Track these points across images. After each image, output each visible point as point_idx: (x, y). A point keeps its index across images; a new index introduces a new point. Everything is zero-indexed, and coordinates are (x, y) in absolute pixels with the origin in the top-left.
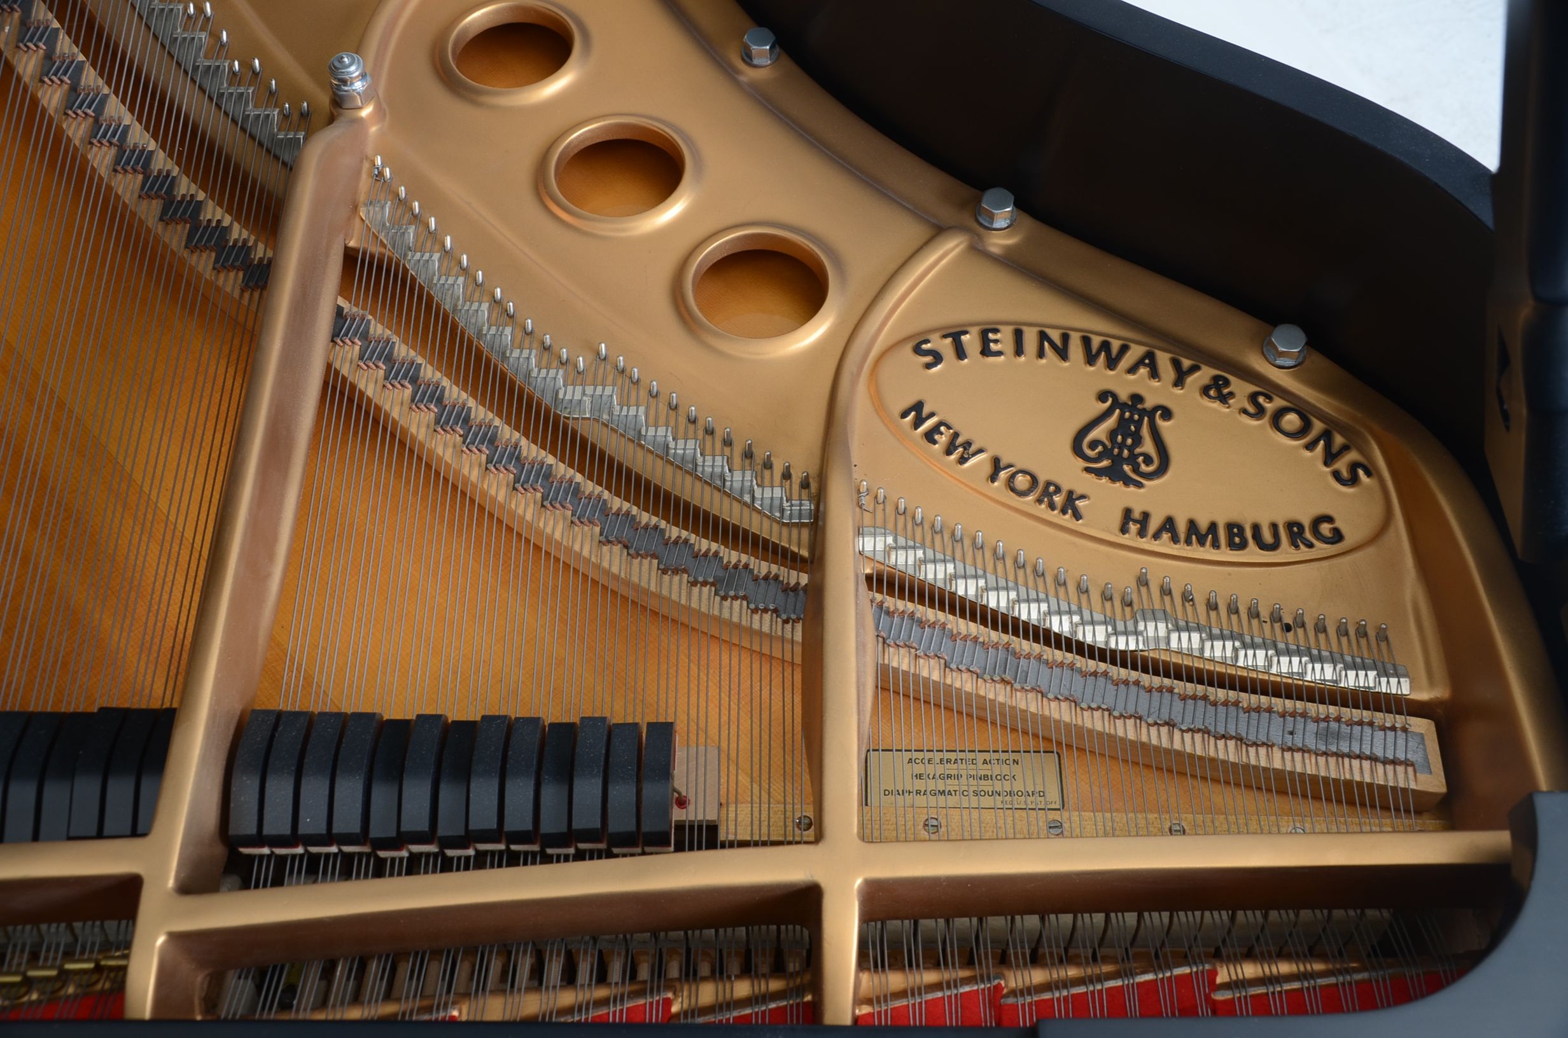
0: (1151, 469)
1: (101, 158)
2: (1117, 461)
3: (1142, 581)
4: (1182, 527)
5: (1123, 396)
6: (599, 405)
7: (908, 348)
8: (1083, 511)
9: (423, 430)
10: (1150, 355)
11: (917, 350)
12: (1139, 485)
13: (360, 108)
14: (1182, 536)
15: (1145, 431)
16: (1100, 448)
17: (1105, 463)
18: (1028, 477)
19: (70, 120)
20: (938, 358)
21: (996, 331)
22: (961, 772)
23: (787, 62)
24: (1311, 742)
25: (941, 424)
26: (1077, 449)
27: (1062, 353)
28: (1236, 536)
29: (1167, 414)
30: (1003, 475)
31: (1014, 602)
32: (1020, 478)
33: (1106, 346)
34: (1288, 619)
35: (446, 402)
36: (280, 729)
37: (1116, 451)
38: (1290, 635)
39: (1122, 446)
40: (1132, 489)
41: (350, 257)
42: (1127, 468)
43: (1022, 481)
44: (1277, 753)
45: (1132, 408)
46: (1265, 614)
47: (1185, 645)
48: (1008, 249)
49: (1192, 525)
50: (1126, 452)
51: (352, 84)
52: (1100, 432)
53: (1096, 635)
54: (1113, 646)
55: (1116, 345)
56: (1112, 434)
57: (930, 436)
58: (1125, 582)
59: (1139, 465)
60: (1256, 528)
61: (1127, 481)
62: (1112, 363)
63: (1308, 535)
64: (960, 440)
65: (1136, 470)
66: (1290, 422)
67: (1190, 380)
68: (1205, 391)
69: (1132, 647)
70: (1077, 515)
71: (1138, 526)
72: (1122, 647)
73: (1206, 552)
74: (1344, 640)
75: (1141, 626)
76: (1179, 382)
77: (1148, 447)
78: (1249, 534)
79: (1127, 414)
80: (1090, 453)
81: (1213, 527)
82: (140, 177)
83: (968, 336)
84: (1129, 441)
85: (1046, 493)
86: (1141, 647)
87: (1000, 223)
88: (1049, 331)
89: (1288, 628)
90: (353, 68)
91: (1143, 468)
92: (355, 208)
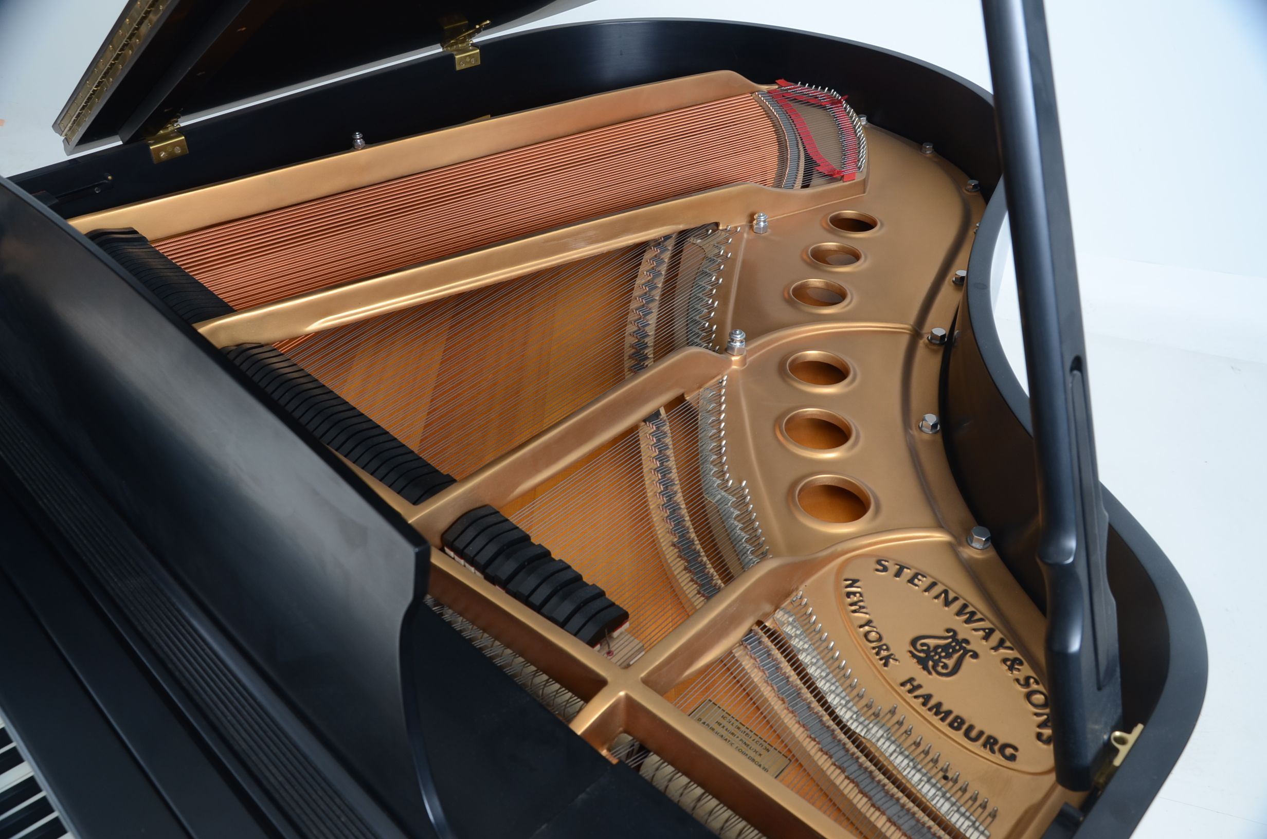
0: (944, 671)
1: (631, 328)
2: (928, 657)
3: (893, 712)
4: (932, 702)
5: (960, 637)
6: (723, 501)
7: (874, 560)
8: (890, 665)
9: (647, 469)
10: (992, 631)
11: (879, 562)
12: (930, 673)
13: (733, 355)
14: (929, 705)
15: (956, 656)
16: (925, 648)
17: (922, 655)
18: (878, 636)
19: (633, 313)
20: (885, 569)
21: (924, 576)
22: (740, 736)
23: (939, 438)
24: (905, 827)
25: (859, 593)
26: (914, 642)
27: (947, 603)
28: (957, 723)
29: (975, 655)
30: (867, 628)
31: (830, 691)
32: (873, 634)
33: (973, 614)
34: (950, 775)
35: (665, 464)
36: (493, 516)
37: (933, 654)
38: (943, 781)
39: (936, 653)
40: (925, 673)
41: (680, 399)
42: (931, 663)
43: (873, 635)
44: (884, 819)
45: (959, 643)
46: (940, 765)
47: (885, 747)
48: (972, 558)
49: (939, 705)
50: (937, 657)
51: (735, 343)
52: (932, 642)
53: (845, 715)
54: (849, 724)
55: (979, 616)
56: (937, 647)
57: (848, 595)
58: (883, 705)
59: (938, 666)
60: (971, 728)
61: (925, 668)
62: (967, 621)
63: (996, 748)
64: (861, 604)
65: (934, 667)
66: (1037, 699)
67: (1002, 651)
68: (1005, 661)
69: (858, 731)
70: (886, 665)
71: (911, 687)
72: (853, 727)
73: (936, 720)
74: (970, 802)
75: (871, 725)
76: (995, 649)
77: (951, 663)
78: (965, 727)
79: (954, 644)
80: (919, 647)
81: (949, 713)
82: (637, 340)
83: (909, 571)
84: (943, 654)
85: (880, 648)
86: (862, 734)
87: (975, 545)
88: (950, 592)
89: (945, 778)
90: (739, 336)
91: (939, 669)
92: (700, 387)
